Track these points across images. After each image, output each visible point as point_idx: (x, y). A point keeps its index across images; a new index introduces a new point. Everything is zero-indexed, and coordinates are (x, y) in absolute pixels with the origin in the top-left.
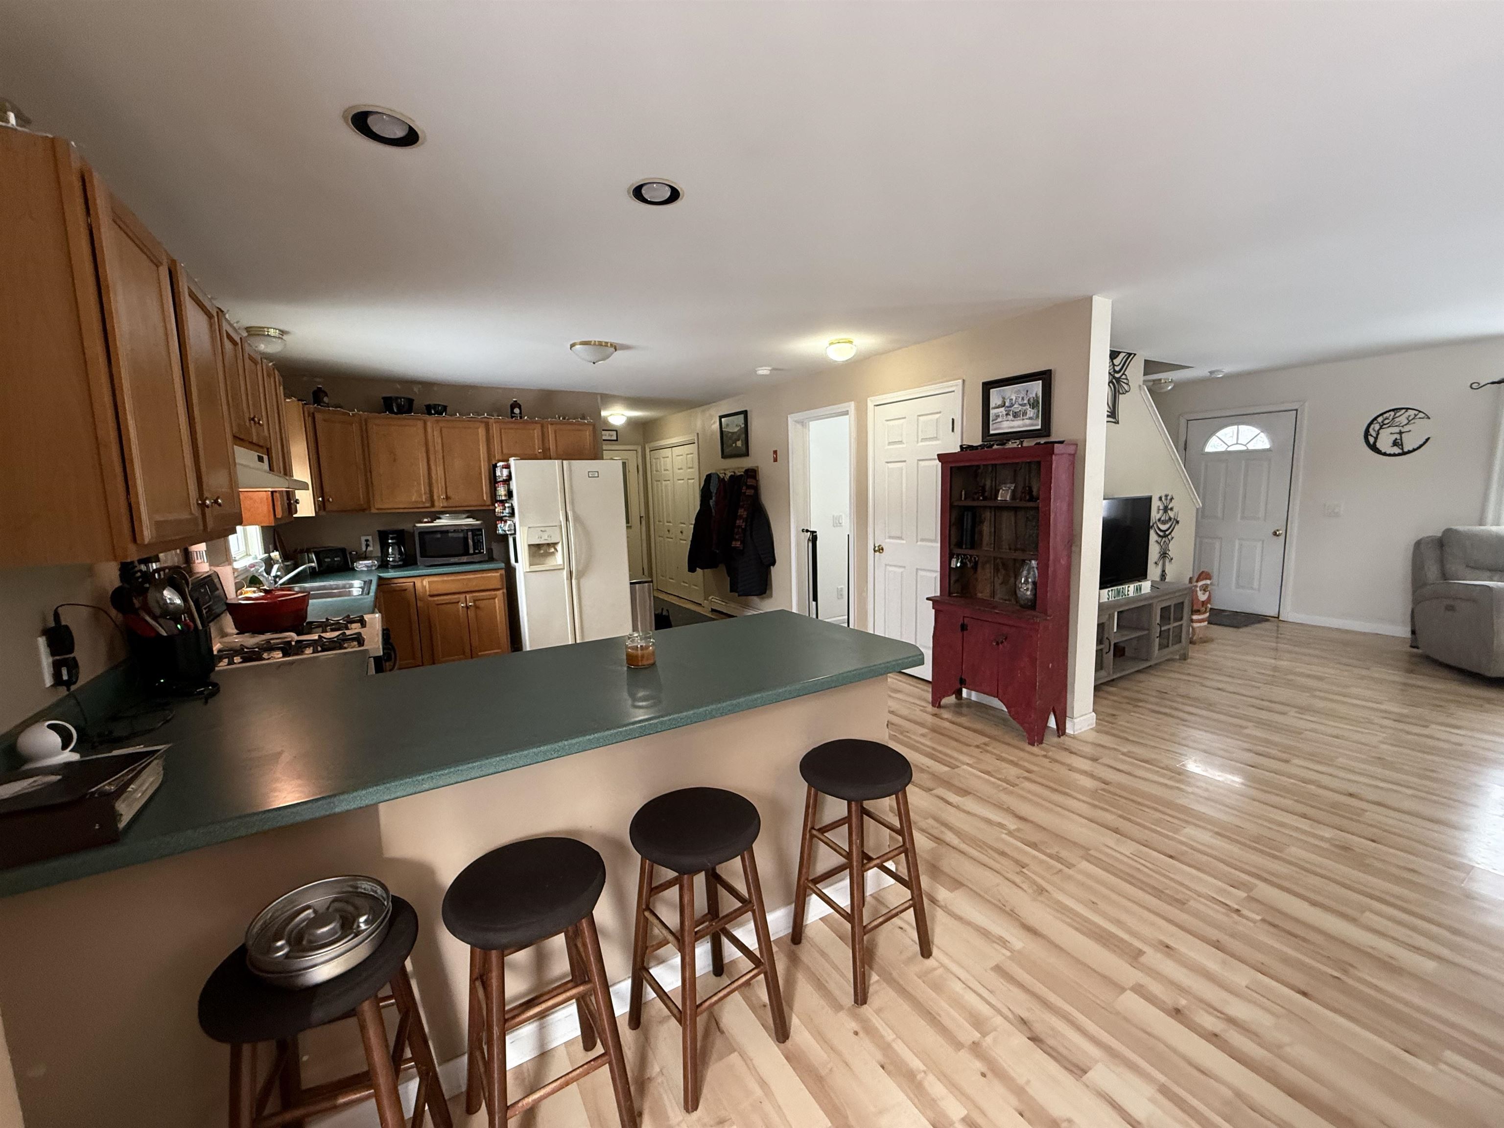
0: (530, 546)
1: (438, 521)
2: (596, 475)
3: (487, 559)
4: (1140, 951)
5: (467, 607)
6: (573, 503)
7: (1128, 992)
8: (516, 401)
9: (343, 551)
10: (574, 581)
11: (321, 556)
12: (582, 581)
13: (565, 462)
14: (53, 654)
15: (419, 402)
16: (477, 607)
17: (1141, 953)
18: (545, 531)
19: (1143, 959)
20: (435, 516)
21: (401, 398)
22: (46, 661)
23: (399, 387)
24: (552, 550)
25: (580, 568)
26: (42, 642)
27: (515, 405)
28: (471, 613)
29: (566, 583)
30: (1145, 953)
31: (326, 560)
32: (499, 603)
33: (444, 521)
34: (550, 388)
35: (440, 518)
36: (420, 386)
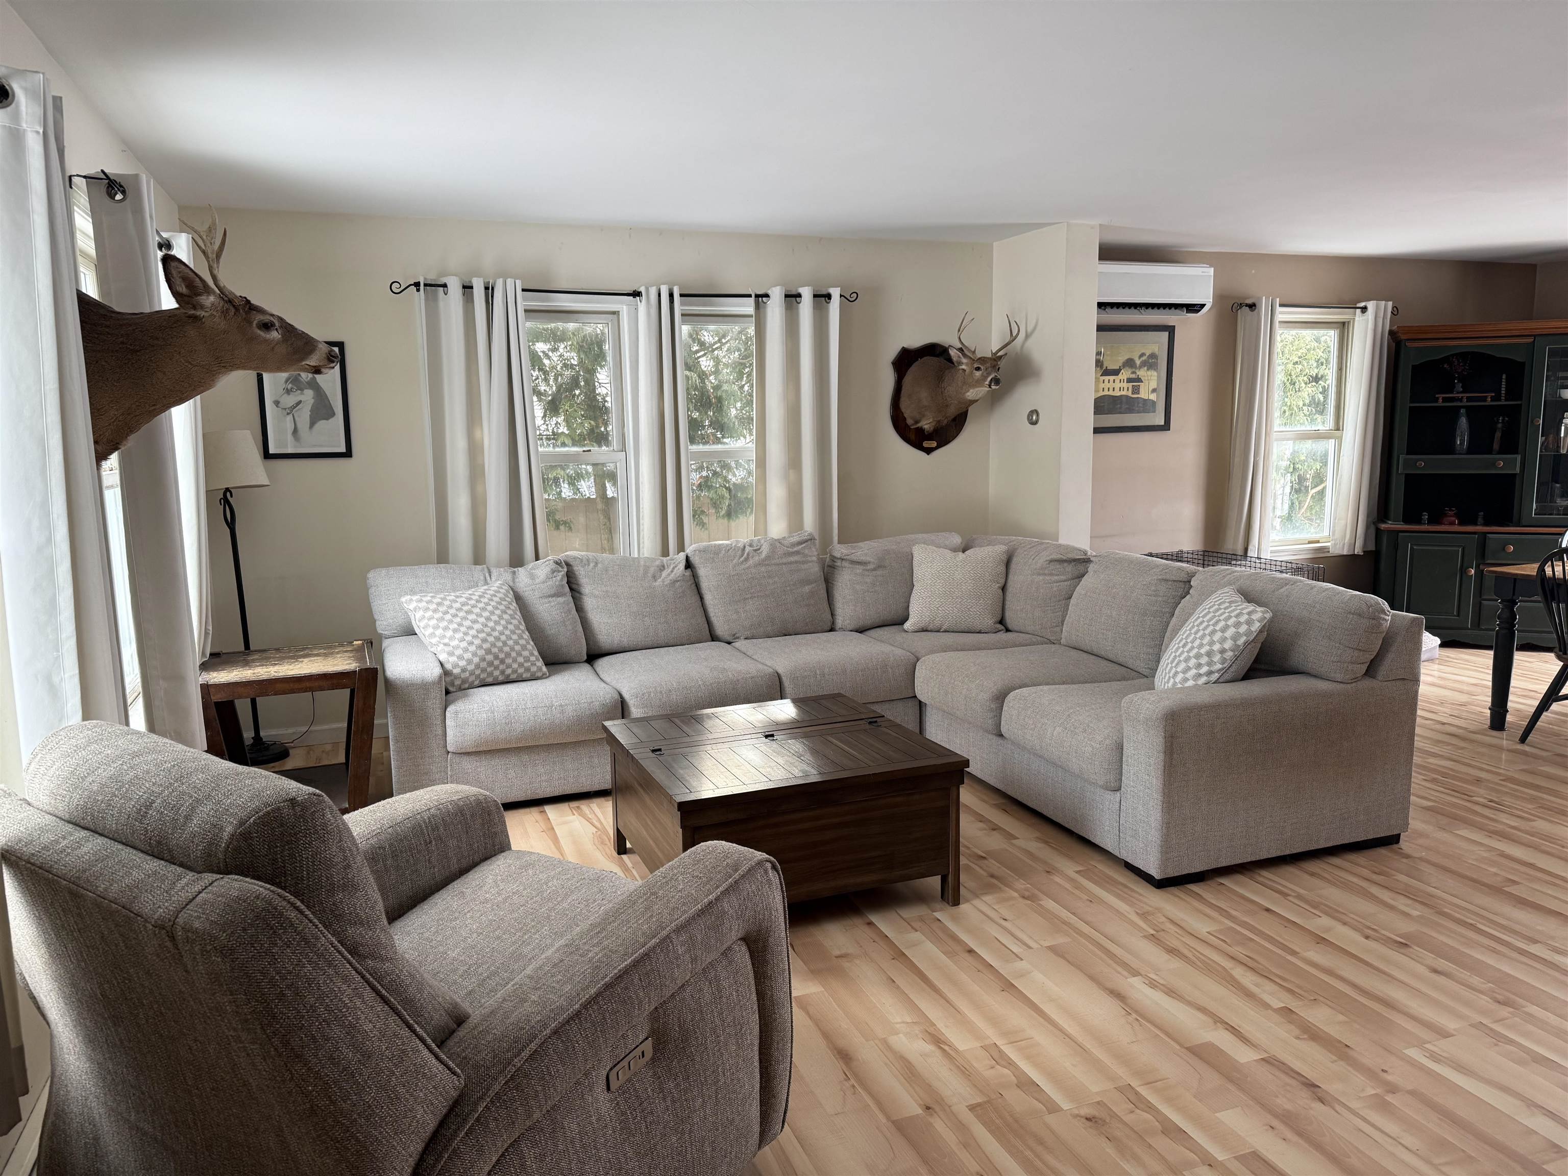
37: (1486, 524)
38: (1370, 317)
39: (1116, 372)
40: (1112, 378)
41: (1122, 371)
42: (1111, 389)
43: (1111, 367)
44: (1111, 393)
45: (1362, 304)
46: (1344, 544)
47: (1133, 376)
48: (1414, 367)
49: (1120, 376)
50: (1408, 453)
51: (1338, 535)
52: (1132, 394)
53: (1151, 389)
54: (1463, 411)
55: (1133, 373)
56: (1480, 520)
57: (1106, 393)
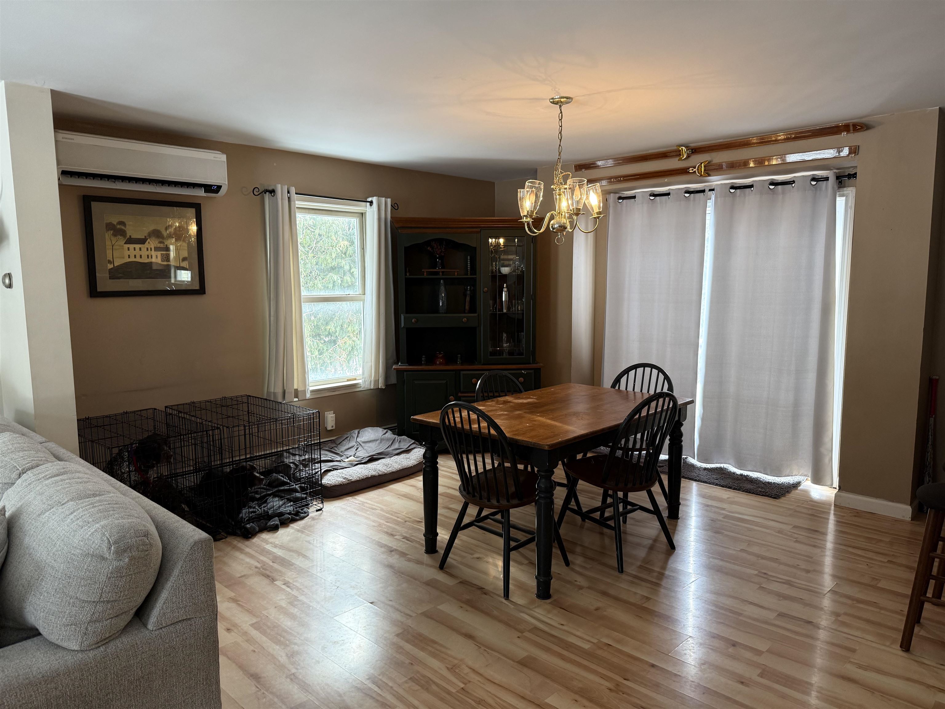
4: (762, 677)
7: (764, 651)
17: (761, 675)
19: (759, 671)
30: (758, 676)
37: (462, 364)
38: (375, 209)
39: (142, 241)
40: (137, 246)
41: (148, 240)
42: (138, 256)
43: (135, 236)
44: (138, 259)
45: (370, 199)
46: (371, 381)
47: (162, 245)
48: (406, 248)
49: (146, 245)
50: (407, 313)
51: (366, 375)
52: (162, 261)
53: (181, 258)
54: (442, 281)
55: (160, 242)
56: (459, 361)
57: (132, 259)
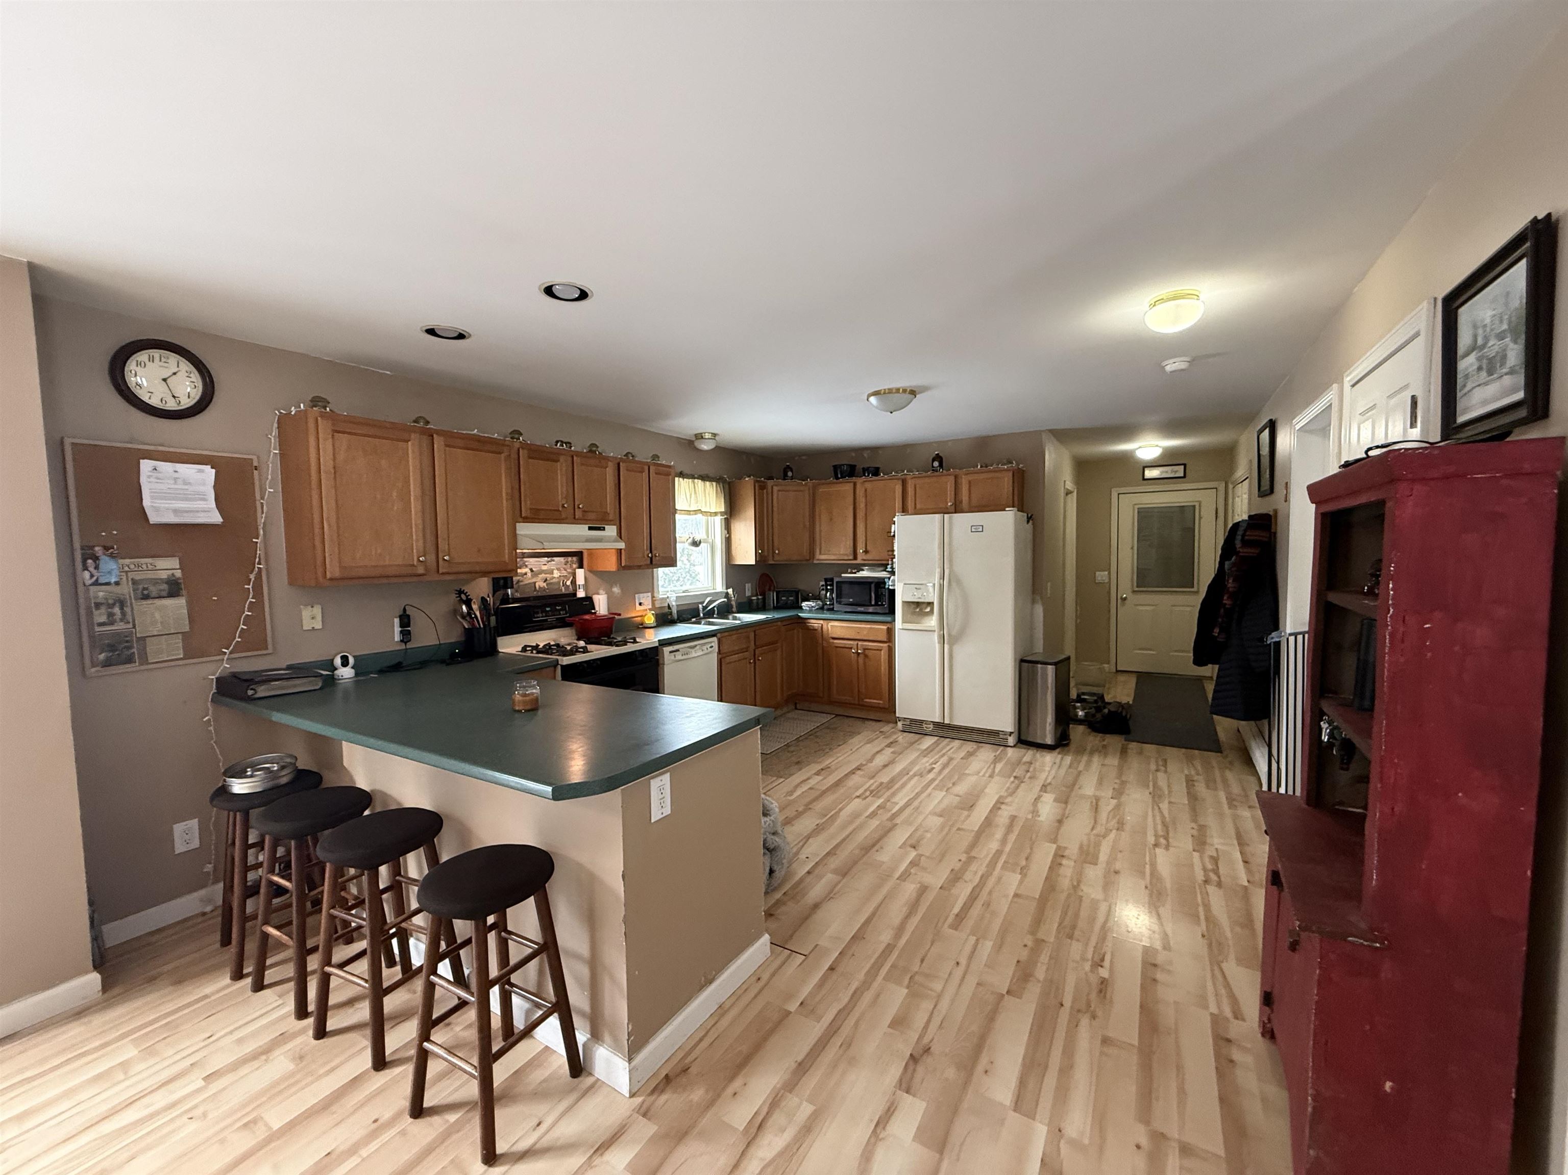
0: (903, 602)
1: (861, 572)
2: (981, 530)
3: (887, 611)
5: (858, 654)
6: (951, 561)
8: (938, 454)
9: (796, 593)
10: (946, 646)
11: (780, 595)
12: (956, 648)
13: (946, 515)
14: (401, 626)
15: (860, 467)
16: (866, 656)
18: (919, 589)
20: (859, 568)
21: (843, 465)
22: (397, 629)
23: (853, 454)
24: (928, 610)
25: (954, 633)
26: (397, 621)
27: (938, 458)
28: (861, 660)
29: (937, 647)
31: (783, 598)
32: (884, 655)
33: (865, 573)
34: (984, 434)
35: (863, 570)
36: (869, 451)
